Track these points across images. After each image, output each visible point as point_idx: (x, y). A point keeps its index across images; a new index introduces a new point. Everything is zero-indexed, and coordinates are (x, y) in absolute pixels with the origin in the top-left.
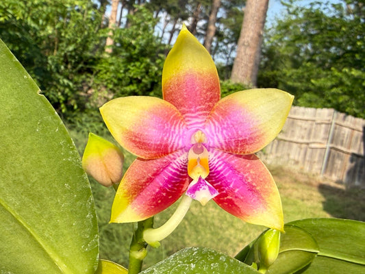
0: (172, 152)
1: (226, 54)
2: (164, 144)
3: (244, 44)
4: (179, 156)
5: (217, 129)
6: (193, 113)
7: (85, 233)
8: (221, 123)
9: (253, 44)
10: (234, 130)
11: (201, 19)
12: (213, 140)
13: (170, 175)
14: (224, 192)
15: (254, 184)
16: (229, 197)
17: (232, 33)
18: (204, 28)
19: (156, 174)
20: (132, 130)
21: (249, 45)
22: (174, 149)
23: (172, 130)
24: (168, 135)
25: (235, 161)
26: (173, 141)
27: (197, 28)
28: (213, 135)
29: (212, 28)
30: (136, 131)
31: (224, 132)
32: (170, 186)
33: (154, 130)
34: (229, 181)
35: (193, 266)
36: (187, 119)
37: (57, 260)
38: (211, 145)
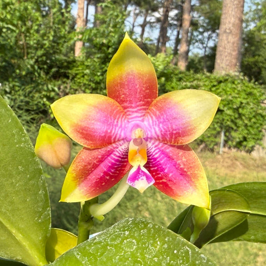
0: (114, 142)
1: (202, 43)
2: (107, 135)
3: (225, 32)
4: (121, 145)
5: (155, 123)
6: (133, 108)
7: (38, 206)
8: (158, 118)
9: (235, 31)
10: (169, 124)
11: (172, 9)
12: (151, 132)
13: (113, 161)
14: (160, 175)
15: (185, 170)
16: (164, 180)
17: (207, 21)
18: (176, 18)
19: (101, 161)
20: (80, 123)
21: (231, 32)
22: (116, 140)
23: (115, 123)
24: (111, 128)
25: (169, 150)
26: (116, 132)
27: (169, 19)
28: (151, 127)
29: (186, 17)
30: (84, 124)
31: (161, 125)
32: (113, 171)
33: (99, 123)
34: (164, 167)
35: (127, 233)
36: (128, 113)
37: (14, 231)
38: (149, 136)
